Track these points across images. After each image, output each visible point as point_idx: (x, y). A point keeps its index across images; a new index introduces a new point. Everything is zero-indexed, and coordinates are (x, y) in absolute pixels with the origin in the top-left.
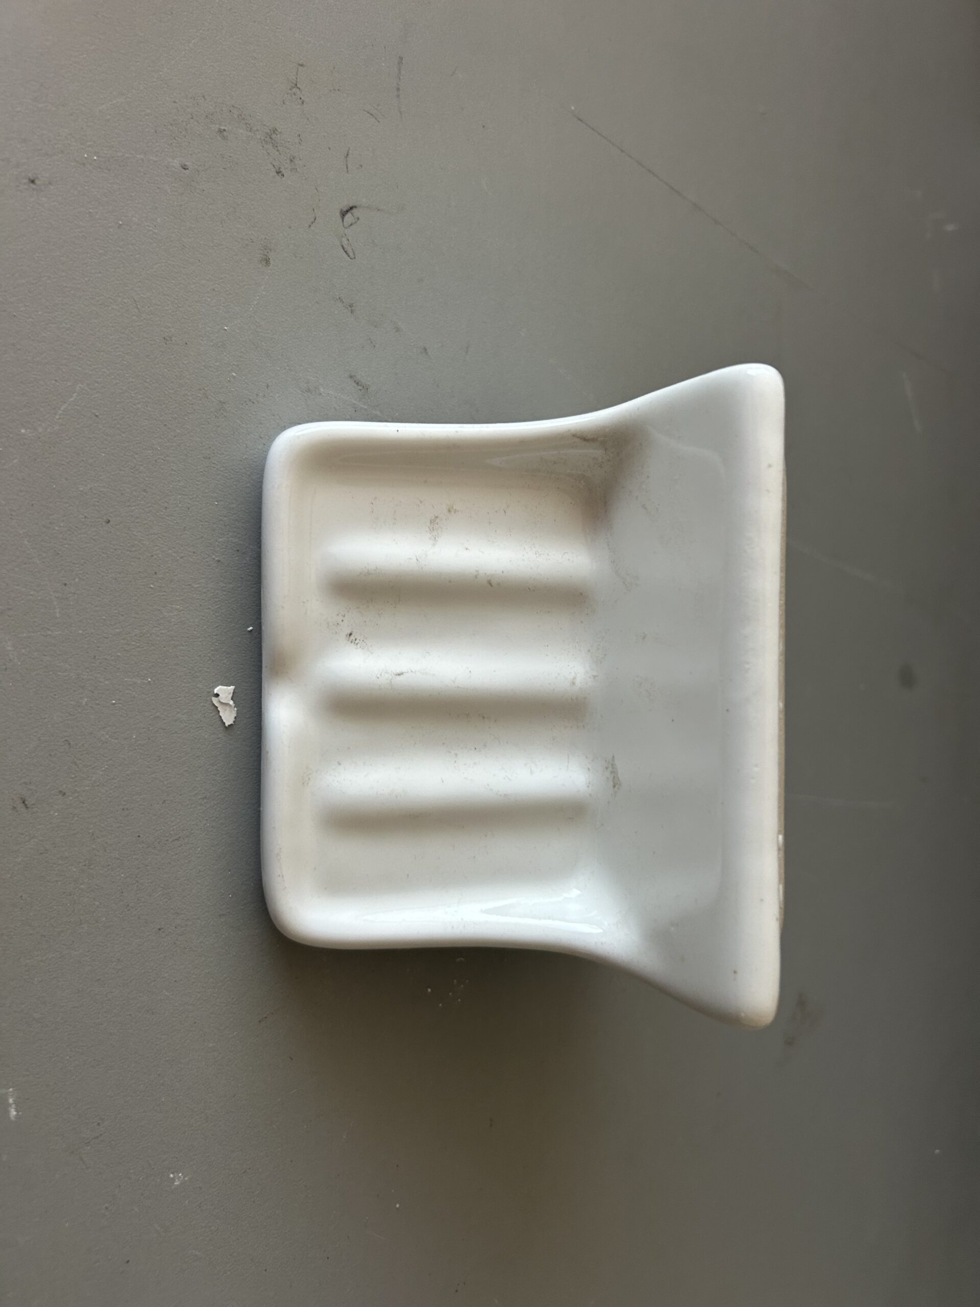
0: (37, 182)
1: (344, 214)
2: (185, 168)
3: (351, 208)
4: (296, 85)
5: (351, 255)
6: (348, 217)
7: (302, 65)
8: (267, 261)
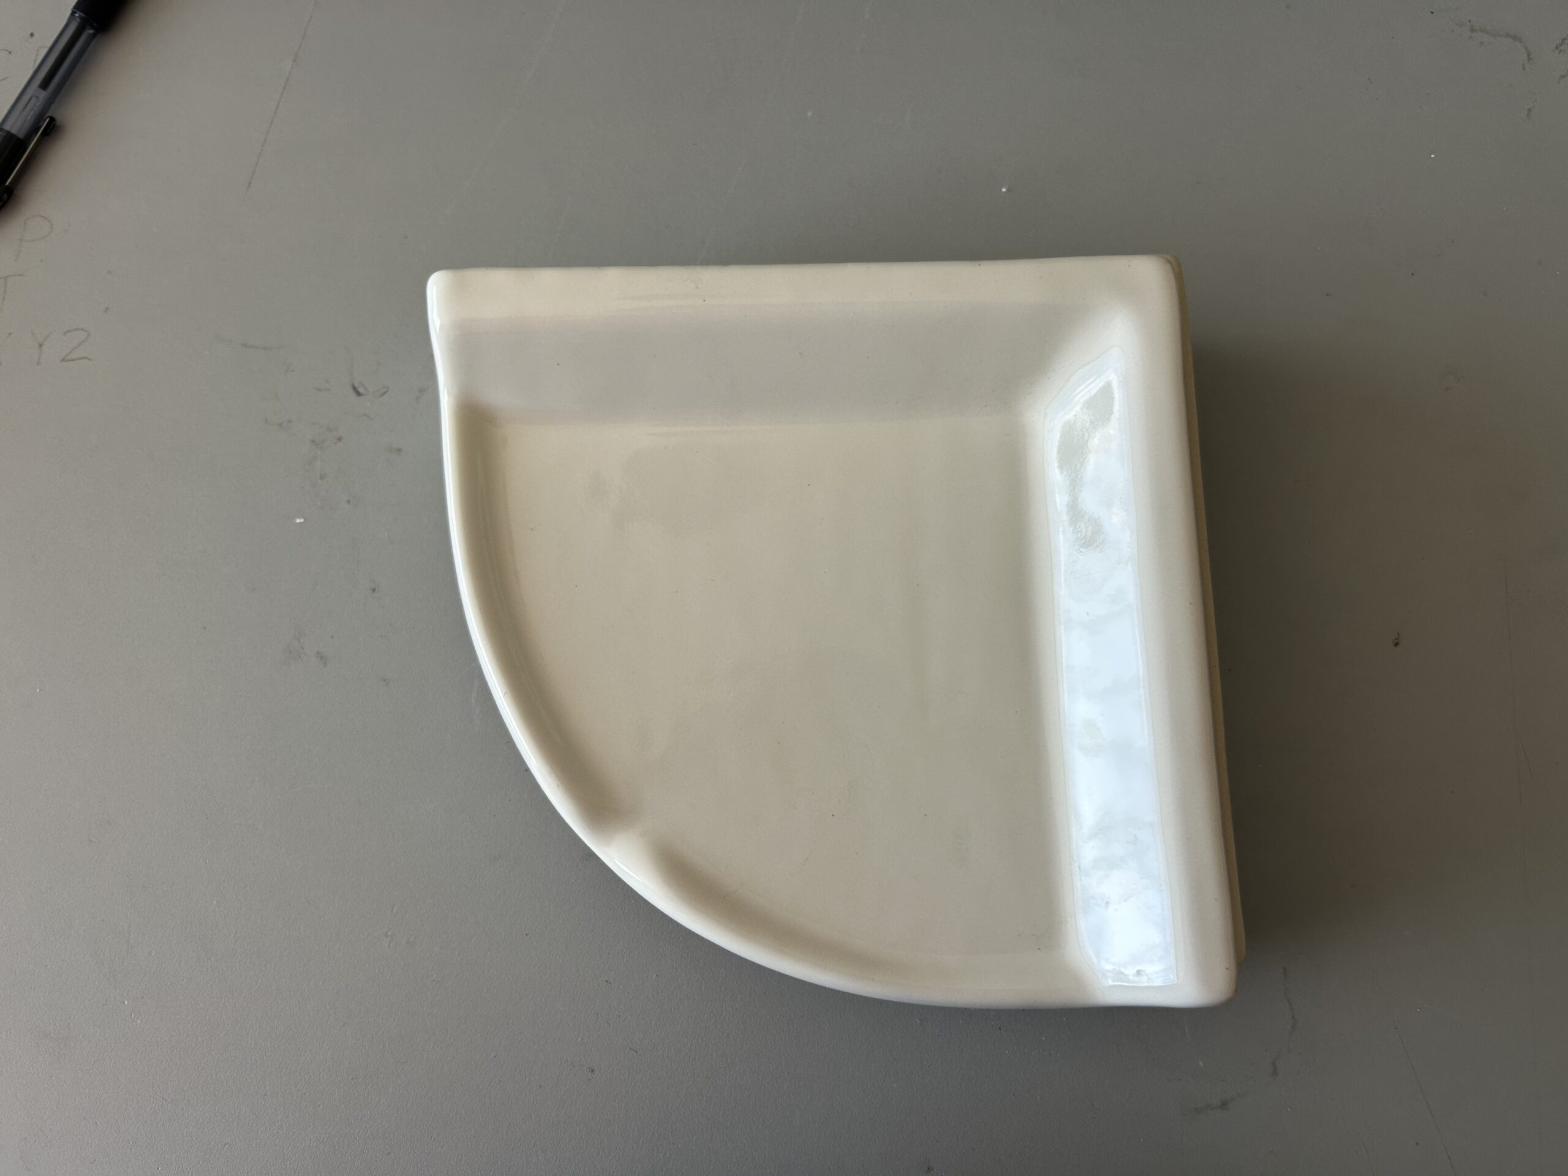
0: (373, 587)
1: (359, 394)
2: (349, 502)
3: (354, 388)
4: (280, 425)
5: (385, 390)
6: (361, 390)
7: (266, 420)
8: (399, 450)
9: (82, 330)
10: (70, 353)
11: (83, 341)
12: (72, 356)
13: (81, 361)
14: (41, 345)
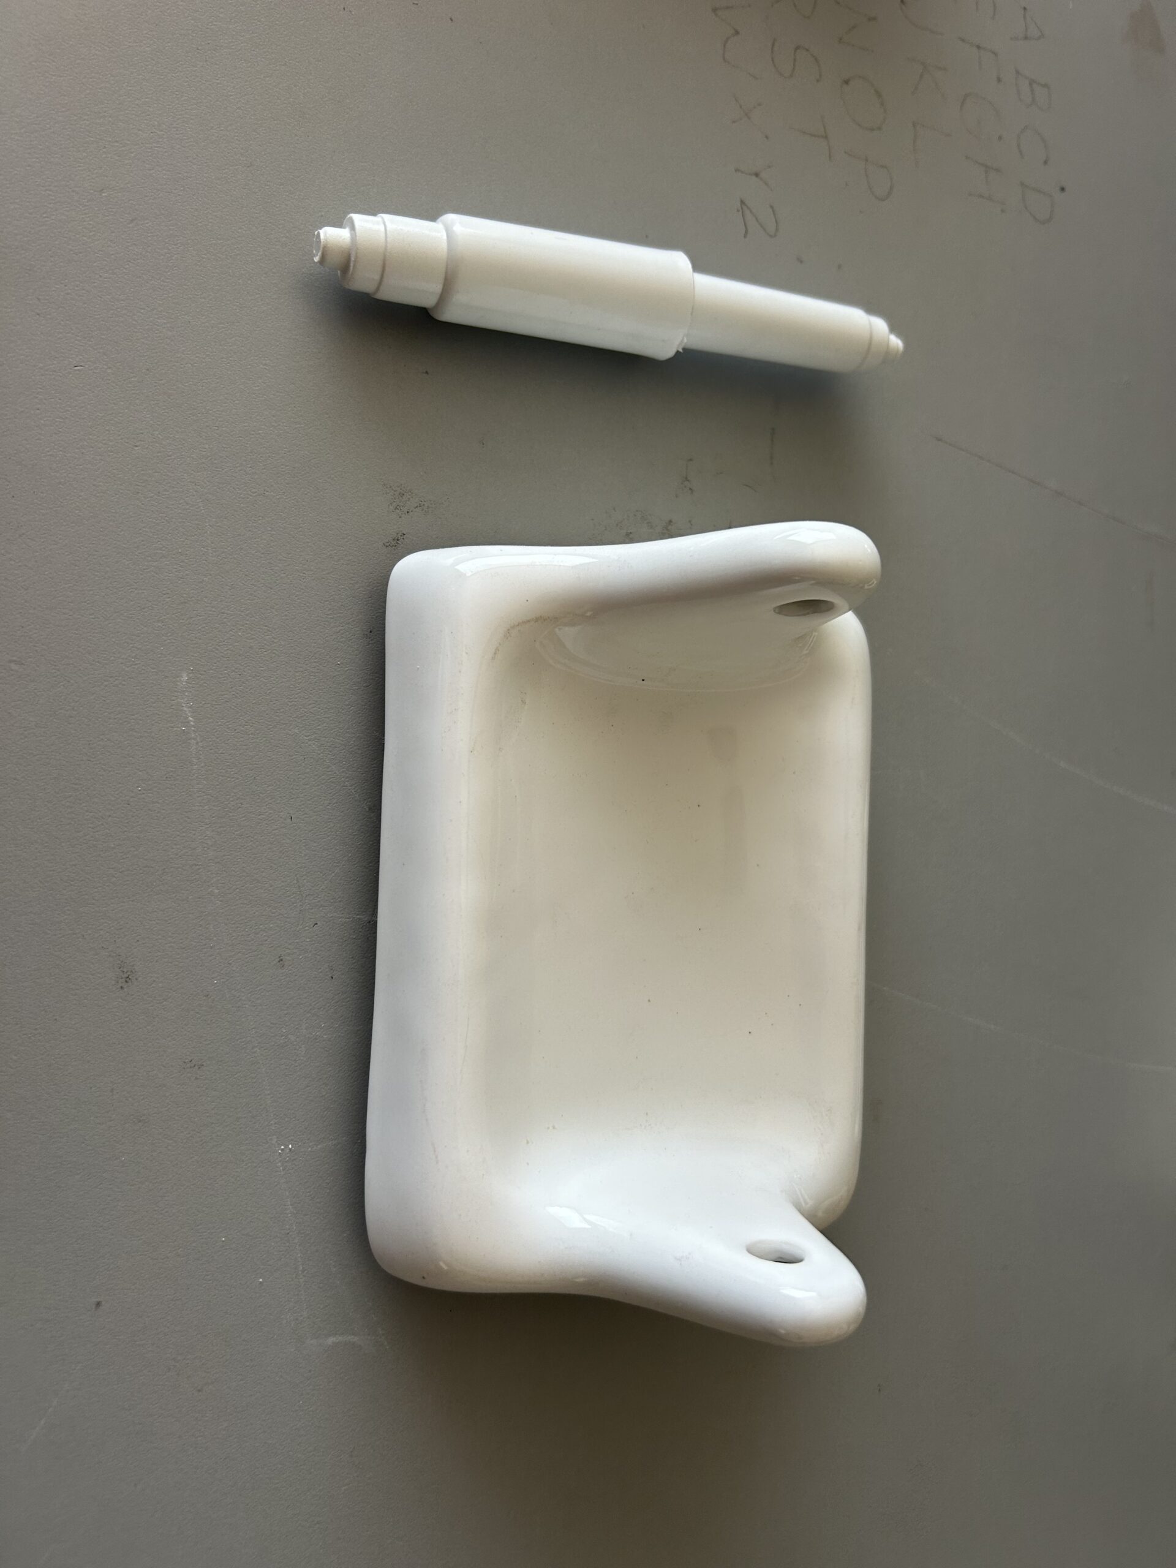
4: (686, 478)
7: (691, 460)
9: (777, 230)
10: (751, 211)
11: (765, 230)
12: (747, 212)
13: (744, 227)
14: (757, 175)
